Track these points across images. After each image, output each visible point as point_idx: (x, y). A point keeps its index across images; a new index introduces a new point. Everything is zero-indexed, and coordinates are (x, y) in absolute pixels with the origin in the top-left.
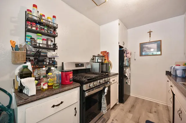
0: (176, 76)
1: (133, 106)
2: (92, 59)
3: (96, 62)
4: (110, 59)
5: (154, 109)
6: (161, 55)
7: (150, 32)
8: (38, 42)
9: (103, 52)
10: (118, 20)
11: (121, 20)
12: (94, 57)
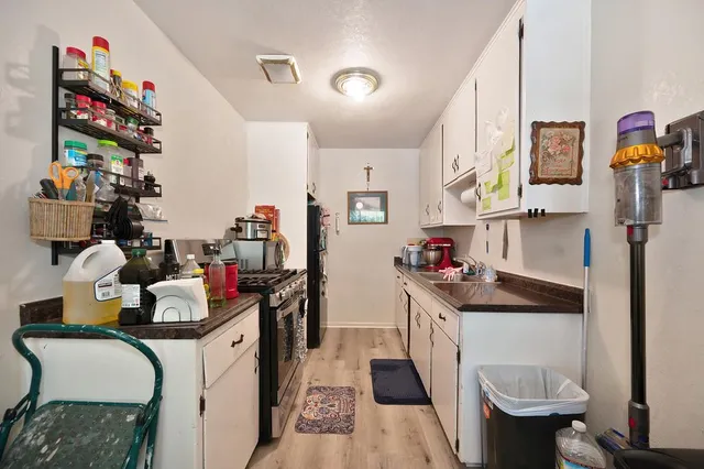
0: (410, 265)
1: (340, 347)
2: (232, 229)
3: (247, 240)
4: (283, 230)
5: (378, 340)
6: (386, 222)
7: (368, 169)
8: (114, 171)
9: (264, 207)
10: (307, 124)
11: (312, 125)
12: (240, 224)
